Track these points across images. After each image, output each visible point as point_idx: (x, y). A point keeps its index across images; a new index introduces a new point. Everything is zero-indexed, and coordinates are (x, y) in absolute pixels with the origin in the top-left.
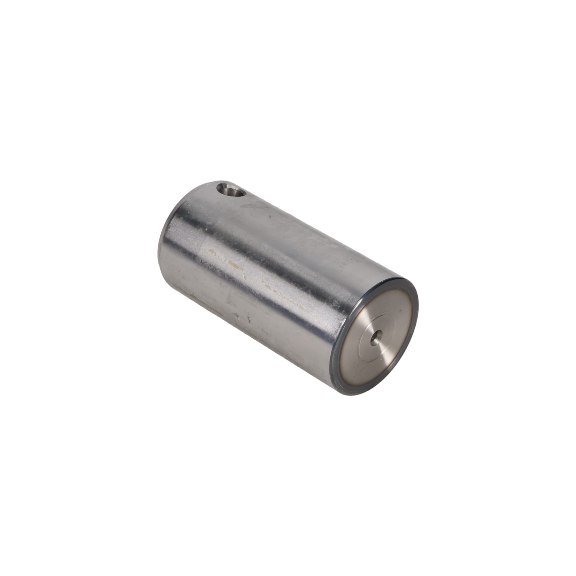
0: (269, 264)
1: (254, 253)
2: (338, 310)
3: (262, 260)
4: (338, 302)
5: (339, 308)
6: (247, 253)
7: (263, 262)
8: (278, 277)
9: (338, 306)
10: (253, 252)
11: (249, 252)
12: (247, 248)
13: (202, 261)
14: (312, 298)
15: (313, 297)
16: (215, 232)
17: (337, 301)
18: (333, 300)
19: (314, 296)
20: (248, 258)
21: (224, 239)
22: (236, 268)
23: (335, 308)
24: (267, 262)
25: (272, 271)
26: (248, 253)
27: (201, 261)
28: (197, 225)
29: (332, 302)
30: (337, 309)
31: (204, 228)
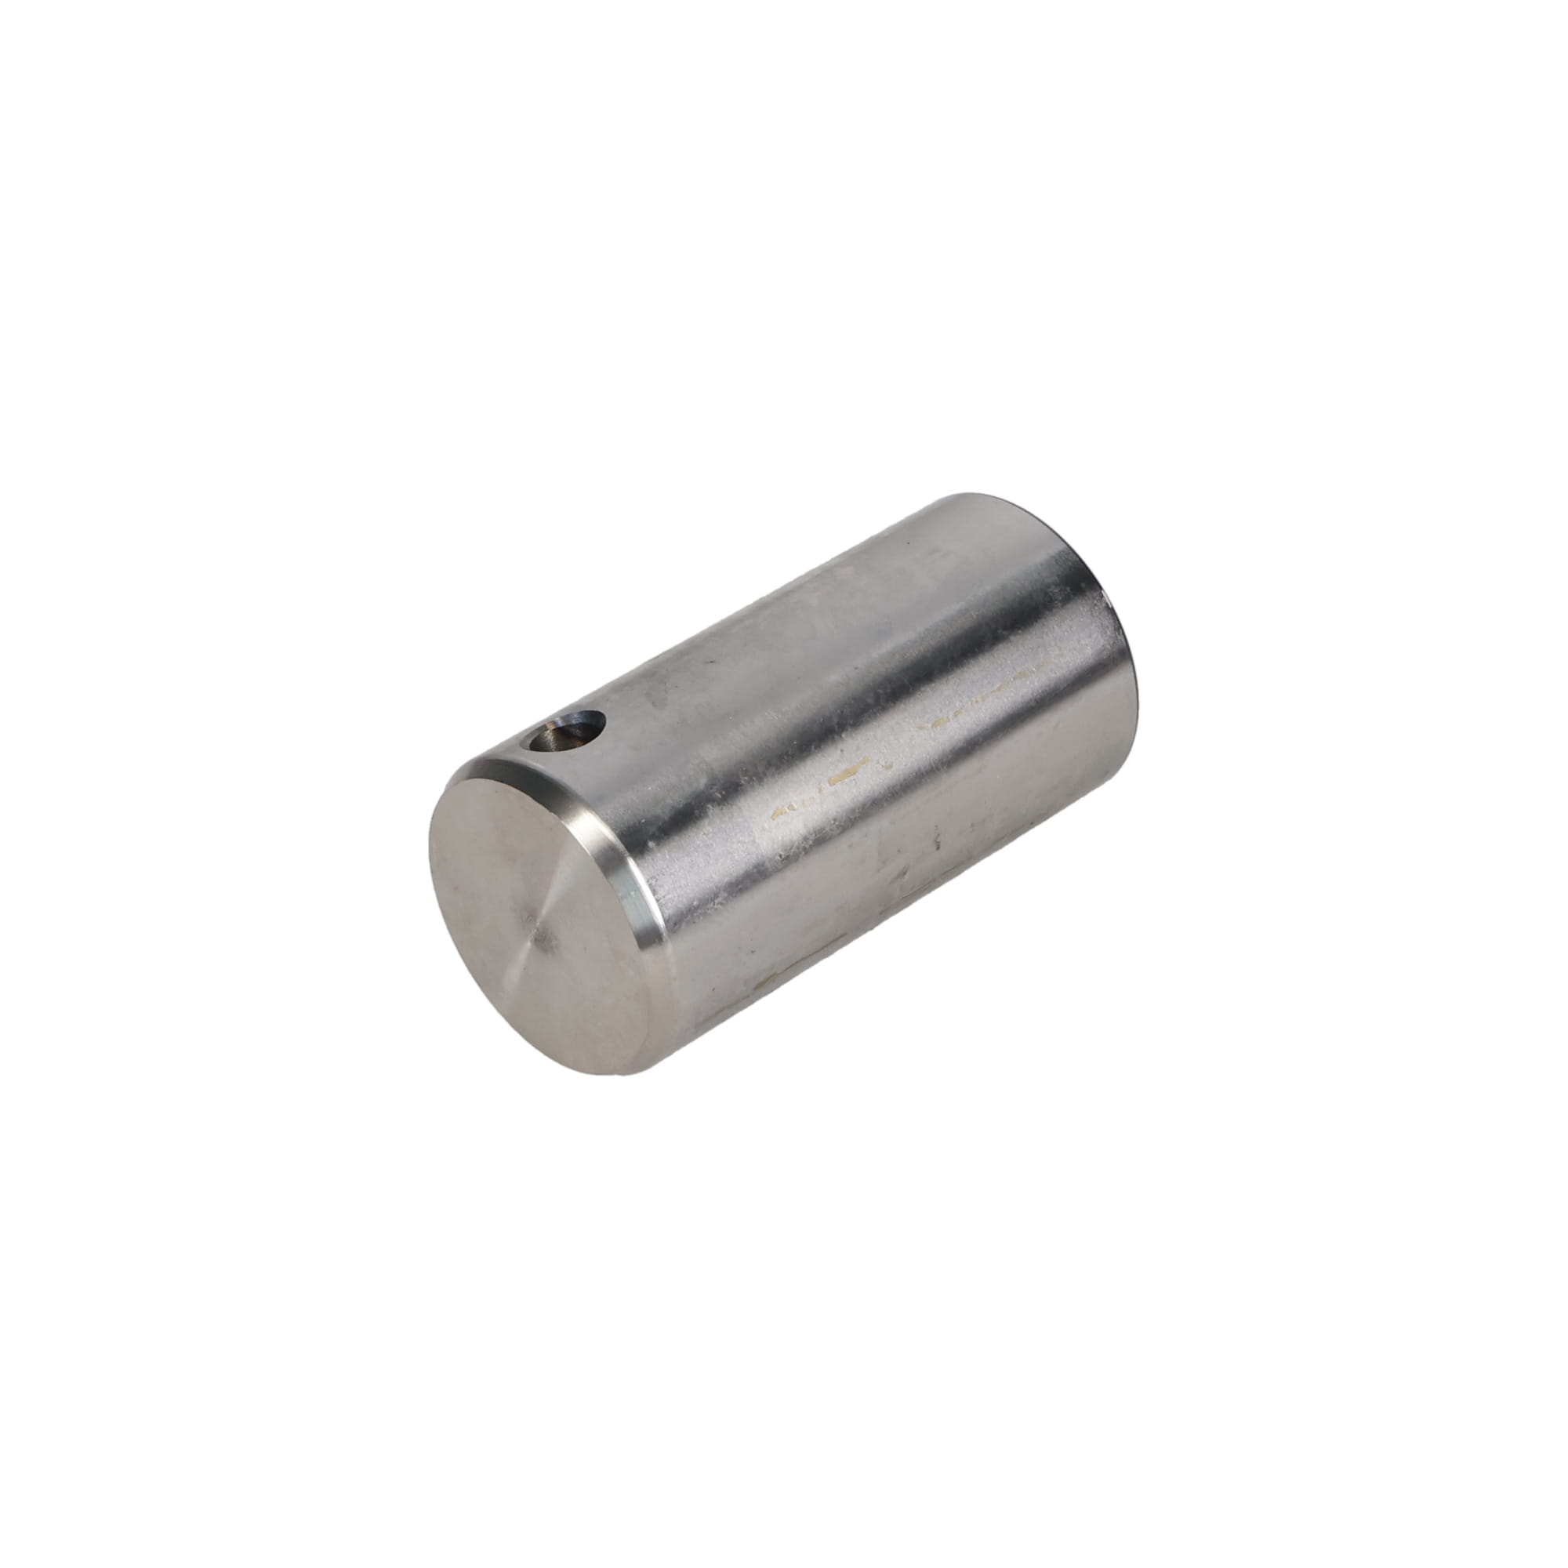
0: (889, 691)
1: (842, 712)
2: (1075, 595)
3: (870, 701)
4: (1057, 585)
5: (1071, 590)
6: (836, 727)
7: (877, 697)
8: (933, 685)
9: (1066, 590)
10: (839, 711)
11: (835, 720)
12: (822, 720)
13: (781, 856)
14: (1020, 634)
15: (1020, 632)
16: (738, 777)
17: (1053, 587)
18: (1046, 593)
19: (1019, 628)
20: (850, 730)
21: (769, 765)
22: (854, 774)
23: (1067, 600)
24: (881, 691)
25: (911, 689)
26: (838, 724)
27: (779, 858)
28: (693, 813)
29: (1050, 597)
30: (1072, 596)
31: (710, 800)
